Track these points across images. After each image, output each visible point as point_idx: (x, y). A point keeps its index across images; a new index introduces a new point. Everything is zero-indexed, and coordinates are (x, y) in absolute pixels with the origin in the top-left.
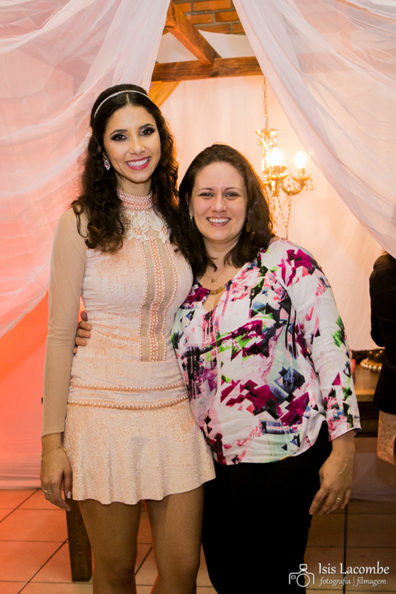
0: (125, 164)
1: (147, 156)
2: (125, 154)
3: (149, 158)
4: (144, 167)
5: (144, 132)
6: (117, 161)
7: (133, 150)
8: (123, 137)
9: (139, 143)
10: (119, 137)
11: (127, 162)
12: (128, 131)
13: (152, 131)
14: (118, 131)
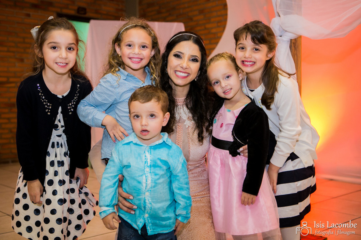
1: (188, 72)
2: (177, 66)
4: (185, 77)
5: (192, 59)
7: (182, 65)
8: (180, 57)
11: (176, 71)
13: (197, 61)
14: (179, 52)
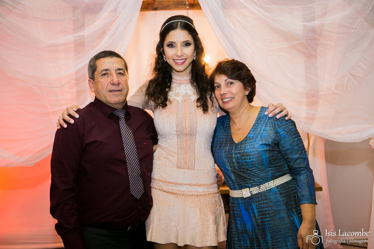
0: (172, 60)
1: (184, 58)
2: (173, 55)
3: (186, 59)
4: (183, 63)
5: (185, 44)
6: (168, 58)
7: (177, 54)
8: (173, 46)
9: (181, 50)
10: (171, 45)
11: (174, 60)
12: (176, 43)
13: (190, 44)
14: (171, 42)
